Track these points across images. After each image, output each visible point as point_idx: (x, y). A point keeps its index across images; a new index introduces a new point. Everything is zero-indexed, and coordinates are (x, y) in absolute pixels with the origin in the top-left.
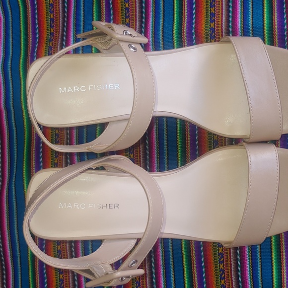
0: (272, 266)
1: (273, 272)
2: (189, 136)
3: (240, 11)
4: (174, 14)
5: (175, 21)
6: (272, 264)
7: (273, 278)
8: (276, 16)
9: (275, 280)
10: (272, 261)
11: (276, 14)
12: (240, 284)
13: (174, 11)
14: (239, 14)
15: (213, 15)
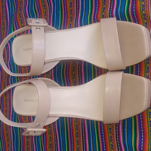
0: (132, 136)
1: (132, 139)
2: (96, 69)
3: (116, 5)
4: (89, 10)
5: (89, 13)
6: (132, 135)
7: (132, 142)
8: (130, 5)
9: (133, 143)
10: (132, 133)
11: (131, 4)
12: (118, 144)
13: (89, 8)
14: (115, 6)
15: (104, 8)
